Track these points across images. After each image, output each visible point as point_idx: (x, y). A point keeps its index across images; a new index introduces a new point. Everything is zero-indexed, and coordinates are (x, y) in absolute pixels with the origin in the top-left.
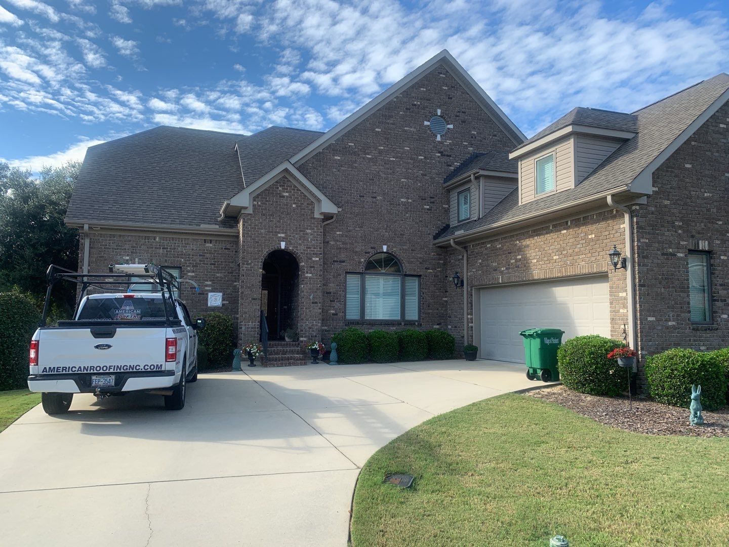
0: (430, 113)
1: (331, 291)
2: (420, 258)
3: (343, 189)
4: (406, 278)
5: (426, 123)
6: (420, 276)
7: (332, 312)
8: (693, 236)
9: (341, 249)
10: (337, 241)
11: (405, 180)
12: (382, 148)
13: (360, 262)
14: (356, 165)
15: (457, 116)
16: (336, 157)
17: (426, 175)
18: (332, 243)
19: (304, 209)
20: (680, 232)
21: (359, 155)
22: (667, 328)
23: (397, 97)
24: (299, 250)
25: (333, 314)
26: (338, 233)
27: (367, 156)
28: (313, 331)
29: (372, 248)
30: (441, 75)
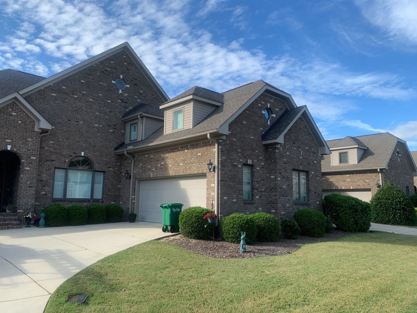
0: (116, 76)
1: (44, 179)
2: (105, 161)
3: (57, 115)
4: (96, 173)
5: (113, 82)
6: (105, 172)
7: (43, 193)
8: (245, 157)
9: (52, 152)
10: (50, 147)
11: (99, 113)
12: (85, 92)
13: (65, 162)
14: (67, 100)
15: (131, 81)
16: (53, 94)
17: (111, 112)
18: (46, 148)
19: (27, 125)
20: (240, 154)
21: (69, 95)
22: (233, 202)
23: (96, 64)
24: (21, 151)
25: (44, 195)
26: (51, 142)
27: (75, 96)
28: (28, 205)
29: (74, 153)
30: (124, 56)
